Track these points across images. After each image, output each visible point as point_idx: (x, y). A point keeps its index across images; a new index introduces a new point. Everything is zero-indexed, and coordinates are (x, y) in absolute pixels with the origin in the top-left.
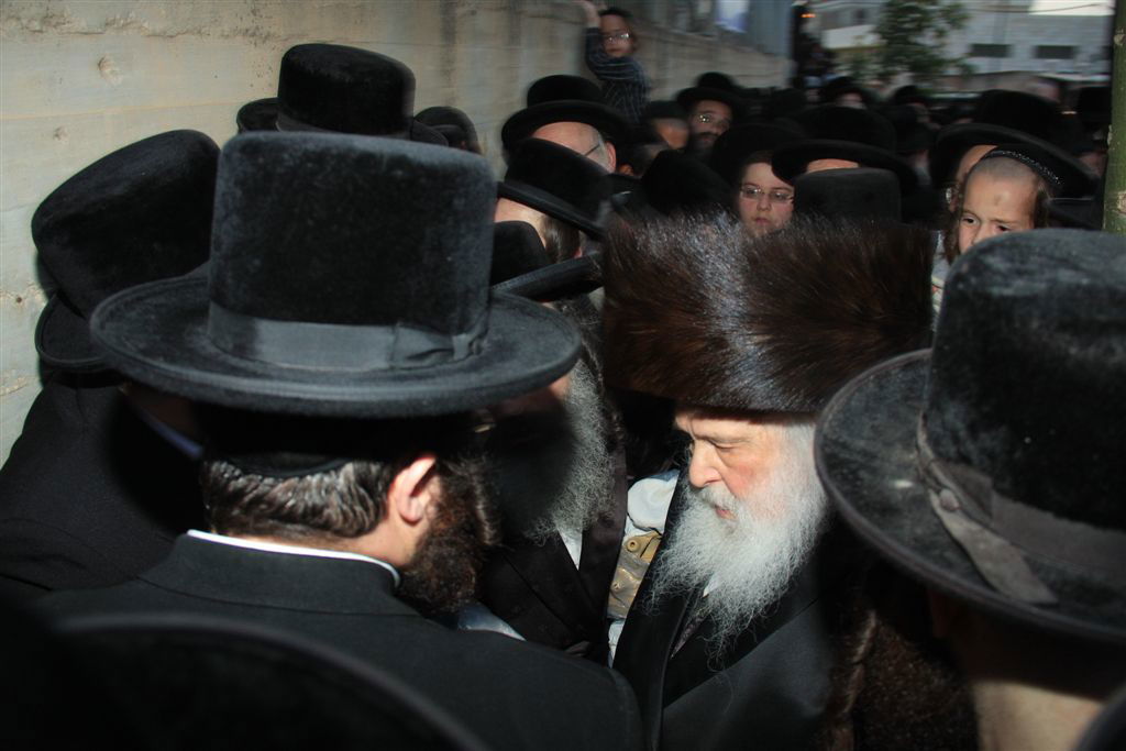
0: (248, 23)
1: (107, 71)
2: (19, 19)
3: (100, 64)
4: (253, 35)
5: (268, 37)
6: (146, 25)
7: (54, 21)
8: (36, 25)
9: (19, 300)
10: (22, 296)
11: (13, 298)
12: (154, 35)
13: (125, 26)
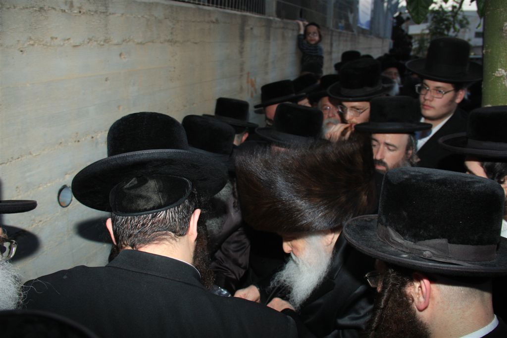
0: (169, 37)
1: (122, 57)
2: (97, 41)
3: (121, 55)
4: (171, 42)
5: (176, 42)
6: (135, 40)
7: (107, 41)
8: (102, 43)
9: (92, 137)
10: (93, 136)
11: (90, 137)
12: (138, 44)
13: (129, 41)
